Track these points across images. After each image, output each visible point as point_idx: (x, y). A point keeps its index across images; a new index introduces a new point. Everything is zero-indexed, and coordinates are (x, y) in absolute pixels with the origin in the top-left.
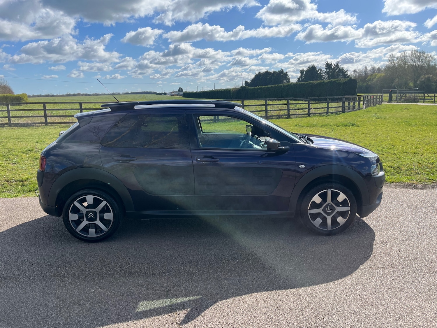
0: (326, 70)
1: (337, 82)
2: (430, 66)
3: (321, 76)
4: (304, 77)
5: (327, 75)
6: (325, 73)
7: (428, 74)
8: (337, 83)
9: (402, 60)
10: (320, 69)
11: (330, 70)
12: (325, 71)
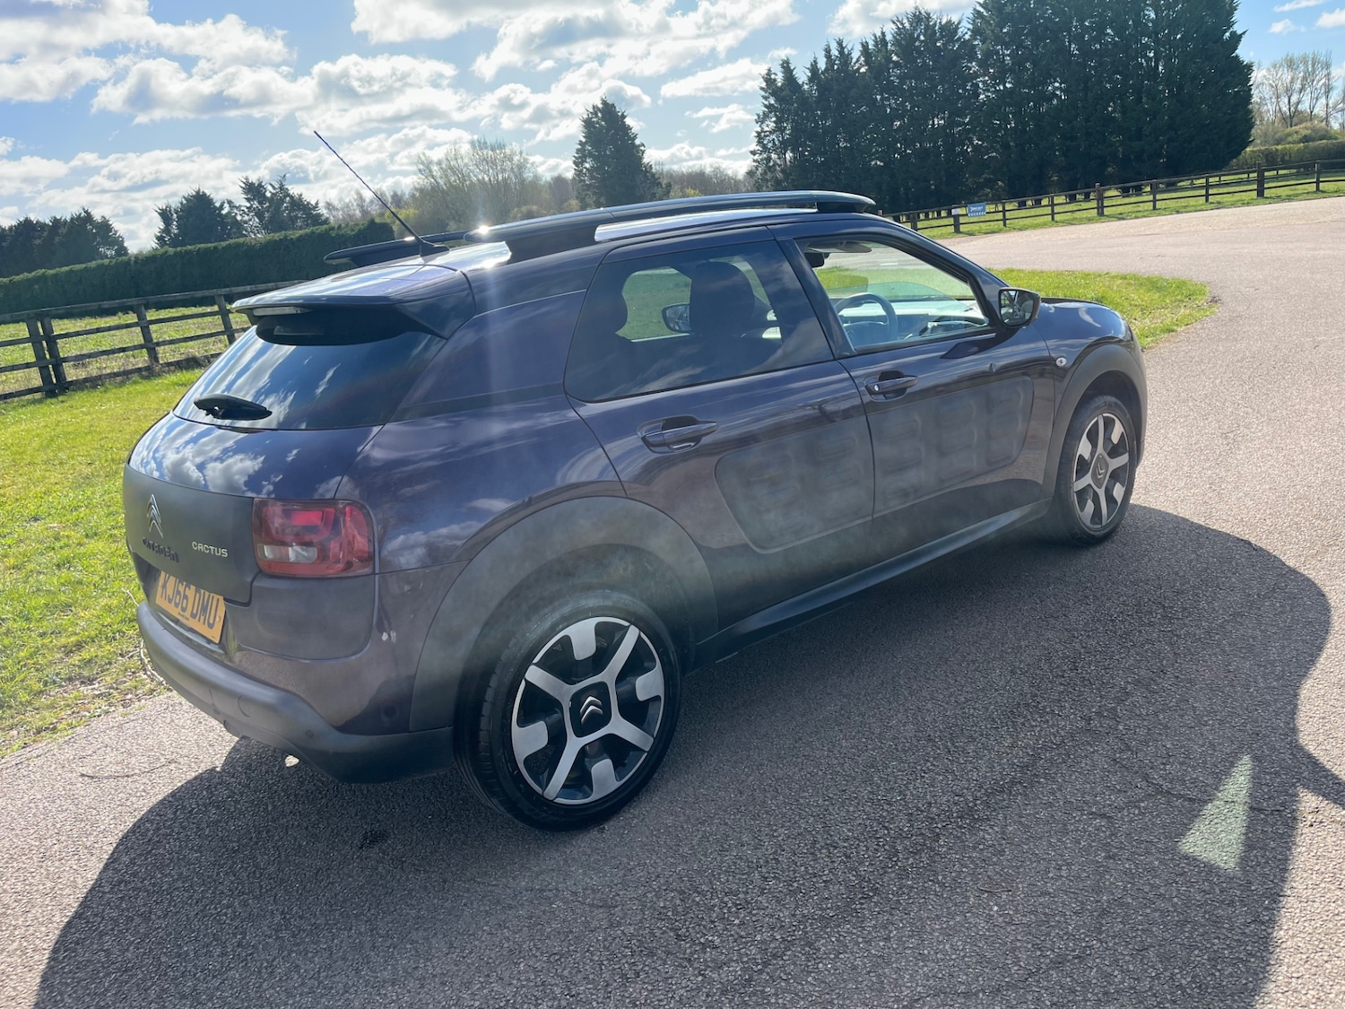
0: (248, 205)
1: (334, 235)
2: (524, 180)
3: (238, 225)
4: (176, 231)
5: (257, 220)
6: (248, 215)
7: (526, 203)
8: (334, 237)
9: (451, 168)
10: (230, 202)
11: (260, 203)
12: (247, 208)
